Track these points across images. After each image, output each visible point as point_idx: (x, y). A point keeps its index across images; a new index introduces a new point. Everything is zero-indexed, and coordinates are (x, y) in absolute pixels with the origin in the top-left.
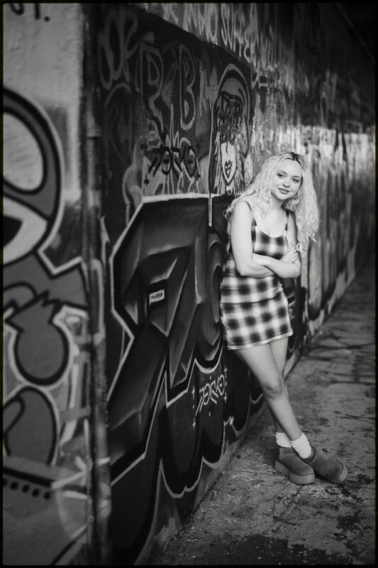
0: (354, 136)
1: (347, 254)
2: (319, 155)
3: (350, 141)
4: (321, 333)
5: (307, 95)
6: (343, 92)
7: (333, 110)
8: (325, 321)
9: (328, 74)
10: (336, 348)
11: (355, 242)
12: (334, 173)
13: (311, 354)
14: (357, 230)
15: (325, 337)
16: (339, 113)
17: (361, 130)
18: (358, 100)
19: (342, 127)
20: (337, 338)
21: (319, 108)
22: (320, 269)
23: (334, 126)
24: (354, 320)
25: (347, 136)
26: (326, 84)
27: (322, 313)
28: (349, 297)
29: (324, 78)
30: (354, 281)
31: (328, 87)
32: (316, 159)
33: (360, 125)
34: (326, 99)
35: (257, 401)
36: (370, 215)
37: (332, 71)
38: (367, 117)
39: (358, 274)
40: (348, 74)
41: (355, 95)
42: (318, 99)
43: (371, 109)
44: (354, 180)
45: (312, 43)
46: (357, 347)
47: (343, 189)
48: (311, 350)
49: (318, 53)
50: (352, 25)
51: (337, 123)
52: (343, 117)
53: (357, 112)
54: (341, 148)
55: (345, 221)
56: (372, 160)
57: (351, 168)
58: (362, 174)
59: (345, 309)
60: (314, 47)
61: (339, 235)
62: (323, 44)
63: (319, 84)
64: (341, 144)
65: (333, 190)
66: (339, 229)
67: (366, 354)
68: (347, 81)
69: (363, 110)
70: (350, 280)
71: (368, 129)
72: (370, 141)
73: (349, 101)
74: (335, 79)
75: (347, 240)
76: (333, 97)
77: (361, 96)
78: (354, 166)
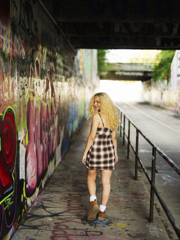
0: (59, 83)
1: (55, 149)
2: (34, 95)
3: (57, 86)
4: (35, 204)
5: (24, 58)
6: (52, 59)
7: (44, 69)
8: (39, 194)
9: (40, 47)
10: (44, 217)
11: (61, 141)
12: (45, 105)
14: (62, 134)
15: (37, 207)
16: (49, 70)
17: (64, 80)
18: (62, 64)
19: (51, 78)
20: (44, 208)
21: (34, 67)
22: (35, 163)
23: (46, 78)
25: (54, 84)
26: (39, 53)
27: (37, 190)
28: (57, 175)
29: (37, 49)
30: (60, 163)
31: (41, 55)
32: (32, 97)
33: (63, 77)
34: (39, 62)
35: (10, 226)
36: (71, 125)
37: (43, 46)
38: (67, 73)
39: (63, 158)
40: (55, 49)
41: (59, 61)
42: (33, 61)
43: (70, 69)
44: (59, 108)
45: (27, 27)
46: (56, 215)
47: (52, 113)
48: (27, 219)
49: (33, 34)
50: (56, 24)
51: (47, 76)
52: (51, 73)
53: (62, 70)
54: (50, 90)
55: (54, 131)
56: (71, 95)
57: (57, 101)
58: (65, 103)
59: (53, 183)
60: (29, 30)
61: (49, 140)
62: (36, 29)
63: (33, 52)
64: (50, 88)
65: (45, 114)
66: (49, 137)
67: (61, 221)
68: (54, 53)
69: (65, 69)
70: (57, 163)
71: (69, 79)
72: (70, 86)
73: (55, 64)
74: (45, 50)
75: (55, 142)
76: (44, 61)
77: (64, 62)
78: (59, 99)
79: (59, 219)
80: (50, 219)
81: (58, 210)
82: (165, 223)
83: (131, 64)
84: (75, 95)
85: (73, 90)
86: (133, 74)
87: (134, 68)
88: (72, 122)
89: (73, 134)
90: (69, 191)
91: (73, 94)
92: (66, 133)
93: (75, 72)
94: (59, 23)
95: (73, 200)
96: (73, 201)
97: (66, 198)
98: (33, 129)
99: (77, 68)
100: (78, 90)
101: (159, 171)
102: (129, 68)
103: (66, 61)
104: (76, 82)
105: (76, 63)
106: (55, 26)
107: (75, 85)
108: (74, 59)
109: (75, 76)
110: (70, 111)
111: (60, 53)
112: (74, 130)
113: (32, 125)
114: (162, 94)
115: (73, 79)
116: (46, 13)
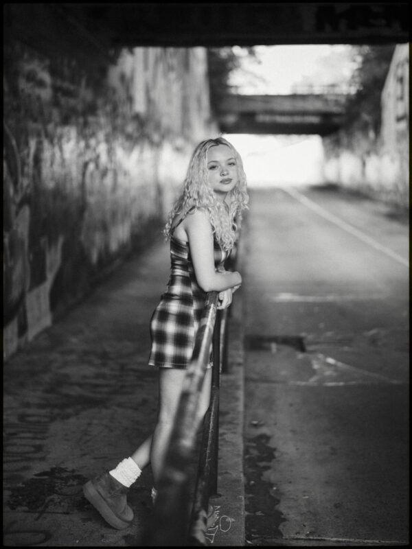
11: (50, 276)
14: (55, 257)
30: (46, 330)
38: (73, 102)
43: (86, 94)
53: (46, 93)
56: (95, 161)
69: (64, 92)
72: (87, 136)
75: (19, 275)
78: (36, 166)
82: (277, 490)
83: (294, 97)
85: (101, 147)
86: (298, 119)
87: (300, 105)
88: (105, 229)
91: (103, 159)
95: (23, 432)
96: (23, 435)
101: (310, 348)
102: (287, 106)
105: (114, 82)
110: (92, 200)
114: (364, 164)
115: (101, 120)
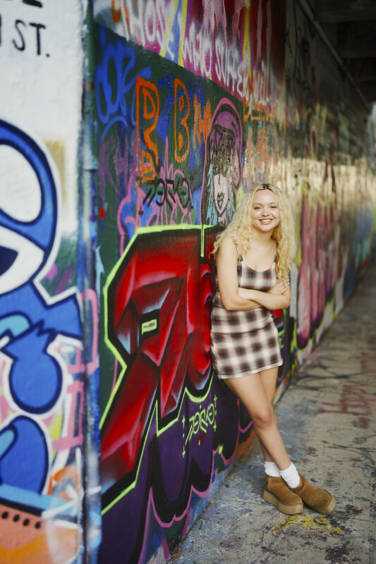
0: (343, 169)
1: (335, 284)
2: (309, 187)
3: (339, 173)
4: (309, 362)
5: (297, 128)
6: (333, 126)
7: (322, 143)
8: (313, 350)
9: (318, 108)
10: (324, 378)
11: (343, 273)
12: (323, 204)
13: (299, 383)
14: (345, 260)
15: (313, 366)
16: (328, 146)
17: (349, 162)
18: (347, 134)
19: (331, 159)
20: (324, 368)
21: (309, 141)
22: (309, 299)
23: (324, 158)
24: (342, 349)
25: (336, 168)
26: (316, 117)
27: (310, 343)
28: (337, 327)
29: (314, 112)
30: (342, 310)
31: (318, 121)
32: (306, 190)
33: (349, 158)
34: (316, 132)
35: (246, 429)
36: (359, 246)
37: (322, 105)
38: (355, 149)
39: (346, 303)
40: (337, 108)
41: (344, 129)
42: (308, 132)
43: (359, 142)
44: (342, 212)
45: (303, 78)
46: (345, 377)
47: (332, 220)
48: (299, 379)
49: (308, 88)
50: (341, 62)
51: (326, 155)
52: (332, 149)
53: (346, 145)
54: (330, 180)
55: (334, 251)
56: (360, 191)
57: (339, 200)
58: (350, 205)
59: (333, 338)
60: (304, 82)
61: (327, 266)
62: (314, 79)
63: (309, 117)
64: (330, 176)
65: (322, 221)
66: (327, 259)
67: (353, 384)
68: (336, 115)
69: (352, 143)
70: (338, 309)
71: (356, 161)
72: (358, 173)
73: (338, 134)
74: (325, 113)
75: (335, 270)
76: (323, 131)
77: (350, 130)
78: (343, 197)
79: (351, 382)
80: (336, 381)
81: (346, 372)
84: (366, 191)
85: (363, 180)
88: (361, 241)
89: (362, 265)
90: (361, 348)
91: (363, 189)
92: (351, 260)
93: (368, 146)
94: (345, 60)
97: (357, 358)
98: (307, 242)
99: (370, 140)
100: (372, 181)
103: (353, 127)
104: (369, 165)
105: (369, 129)
106: (340, 68)
107: (366, 172)
108: (366, 121)
109: (368, 154)
110: (359, 220)
111: (345, 114)
112: (364, 257)
113: (306, 235)
115: (364, 160)
116: (328, 48)
